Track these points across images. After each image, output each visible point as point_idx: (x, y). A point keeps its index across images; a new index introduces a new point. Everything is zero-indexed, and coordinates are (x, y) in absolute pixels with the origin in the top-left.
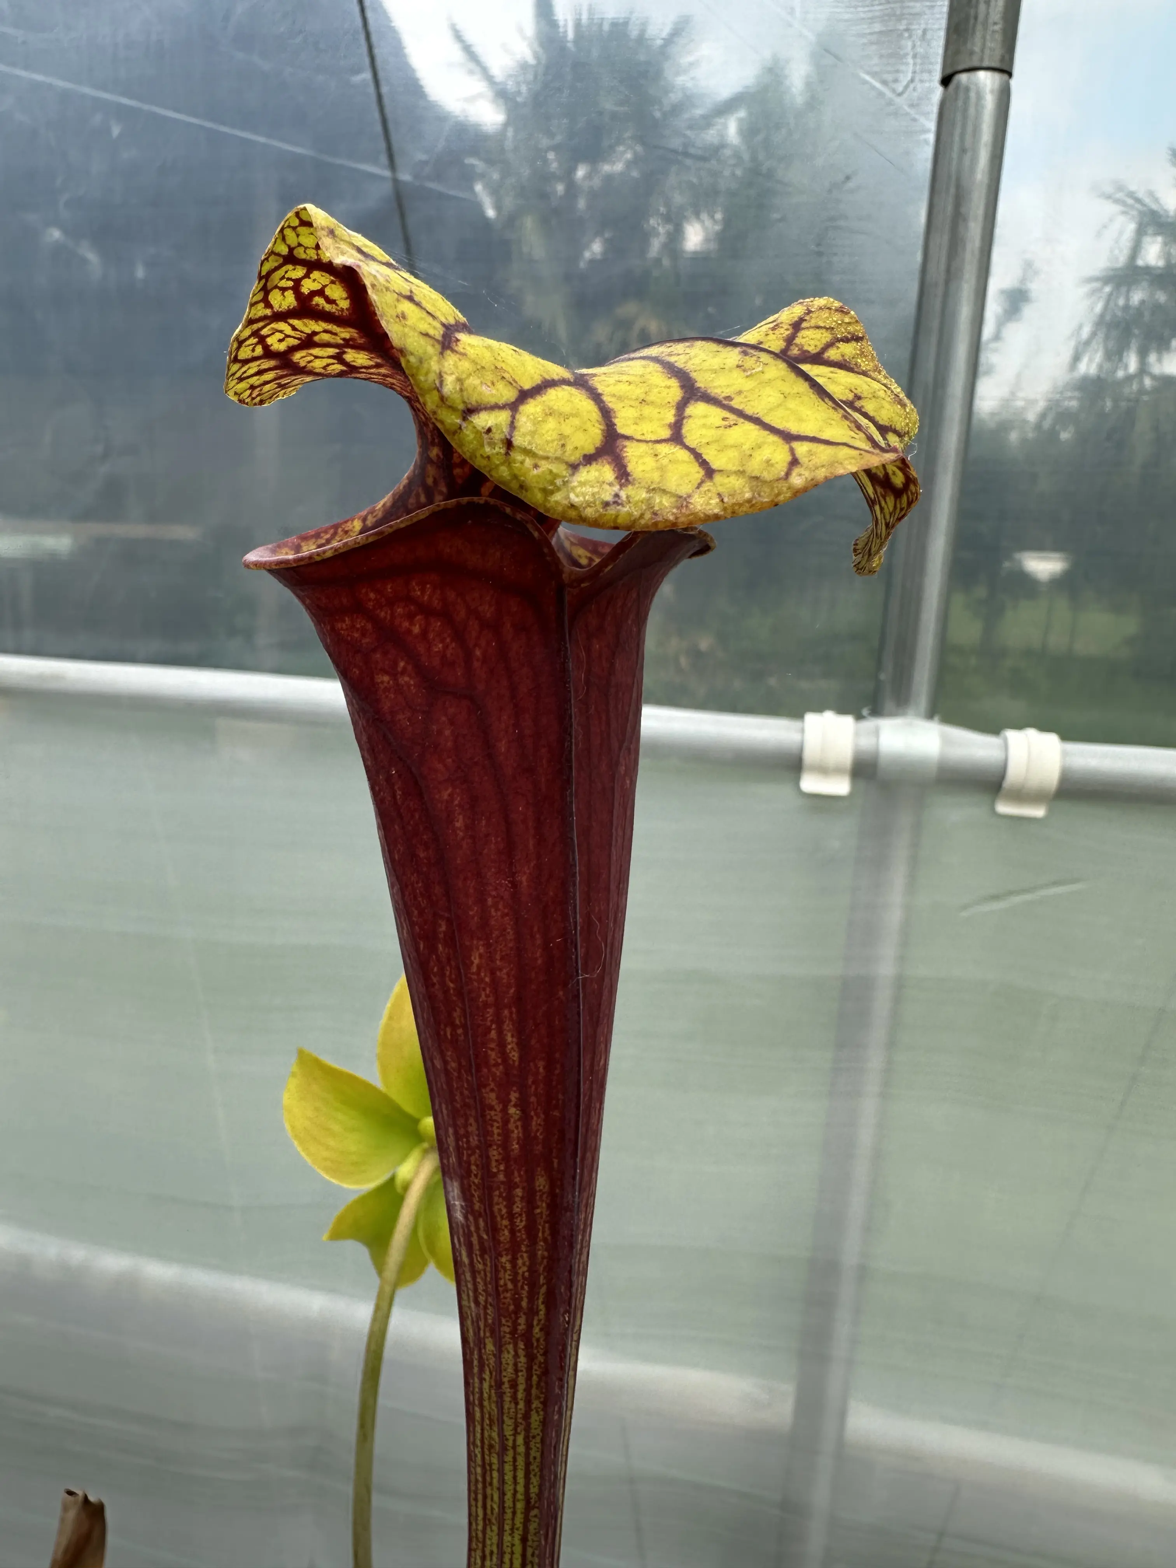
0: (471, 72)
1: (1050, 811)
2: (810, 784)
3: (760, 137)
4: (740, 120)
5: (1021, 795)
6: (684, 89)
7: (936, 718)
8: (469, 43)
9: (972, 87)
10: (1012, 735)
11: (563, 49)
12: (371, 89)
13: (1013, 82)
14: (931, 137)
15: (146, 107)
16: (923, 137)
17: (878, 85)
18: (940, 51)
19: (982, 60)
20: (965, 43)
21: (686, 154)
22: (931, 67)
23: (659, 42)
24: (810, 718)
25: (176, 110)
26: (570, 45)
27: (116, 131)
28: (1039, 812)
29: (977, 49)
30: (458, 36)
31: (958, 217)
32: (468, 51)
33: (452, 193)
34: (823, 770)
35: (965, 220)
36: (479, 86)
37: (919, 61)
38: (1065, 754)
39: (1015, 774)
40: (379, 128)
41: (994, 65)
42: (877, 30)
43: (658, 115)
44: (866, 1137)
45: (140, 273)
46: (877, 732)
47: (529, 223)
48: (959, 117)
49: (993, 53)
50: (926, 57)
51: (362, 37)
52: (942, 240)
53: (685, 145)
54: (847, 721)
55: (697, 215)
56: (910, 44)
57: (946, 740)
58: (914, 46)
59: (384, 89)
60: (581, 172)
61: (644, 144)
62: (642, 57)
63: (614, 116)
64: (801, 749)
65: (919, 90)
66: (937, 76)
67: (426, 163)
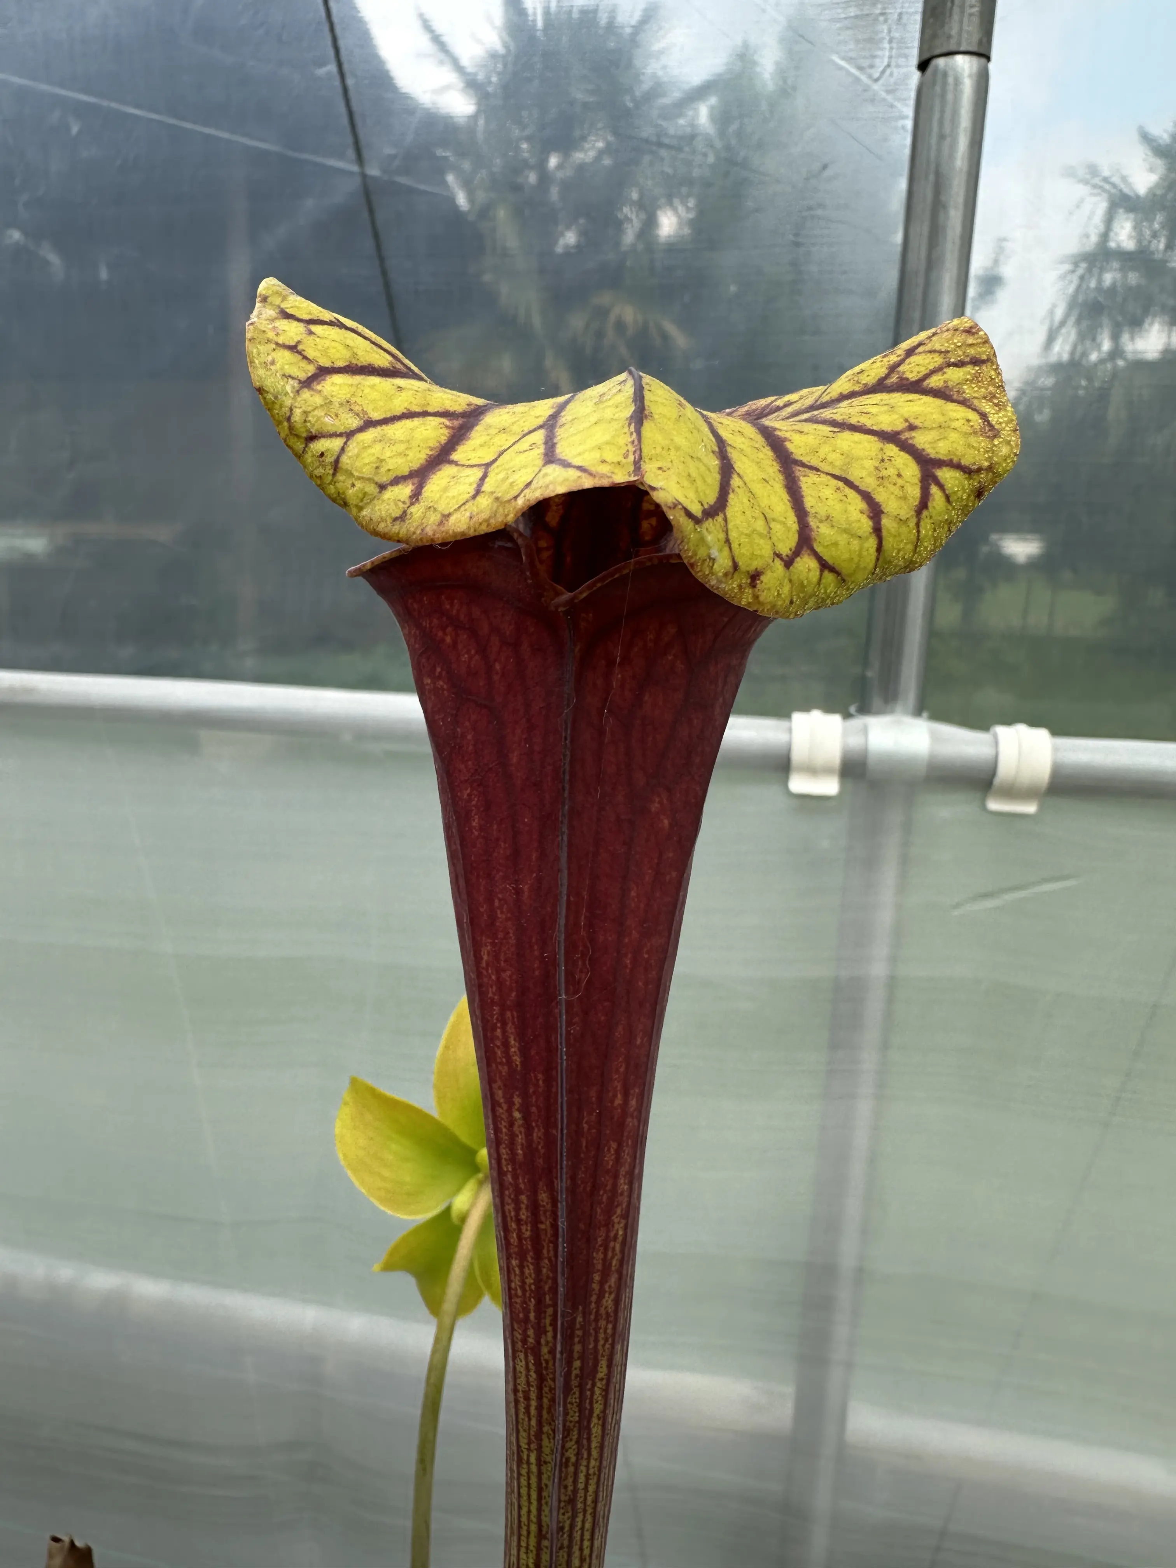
0: (441, 63)
1: (1041, 809)
2: (799, 784)
3: (733, 127)
4: (712, 109)
5: (1012, 792)
6: (654, 75)
7: (925, 714)
8: (437, 33)
9: (950, 73)
10: (1002, 731)
11: (532, 38)
12: (337, 82)
13: (991, 66)
14: (909, 124)
15: (105, 103)
16: (901, 123)
17: (853, 71)
18: (917, 35)
19: (959, 43)
20: (942, 26)
21: (660, 145)
22: (906, 51)
23: (628, 30)
24: (798, 718)
25: (138, 106)
26: (538, 34)
27: (75, 129)
28: (1030, 808)
29: (954, 32)
30: (427, 27)
31: (938, 206)
32: (437, 40)
33: (422, 187)
34: (812, 770)
35: (945, 207)
36: (448, 76)
37: (894, 45)
38: (1055, 749)
39: (1006, 769)
40: (345, 121)
41: (970, 49)
42: (852, 14)
43: (630, 105)
44: (861, 1139)
45: (104, 274)
46: (865, 730)
47: (502, 214)
48: (937, 102)
49: (970, 38)
50: (902, 41)
51: (326, 28)
52: (922, 229)
53: (659, 136)
54: (836, 719)
55: (670, 204)
56: (885, 28)
57: (935, 737)
58: (890, 31)
59: (350, 82)
60: (553, 161)
61: (616, 133)
62: (612, 45)
63: (585, 105)
64: (789, 750)
65: (895, 74)
66: (914, 61)
67: (393, 157)
